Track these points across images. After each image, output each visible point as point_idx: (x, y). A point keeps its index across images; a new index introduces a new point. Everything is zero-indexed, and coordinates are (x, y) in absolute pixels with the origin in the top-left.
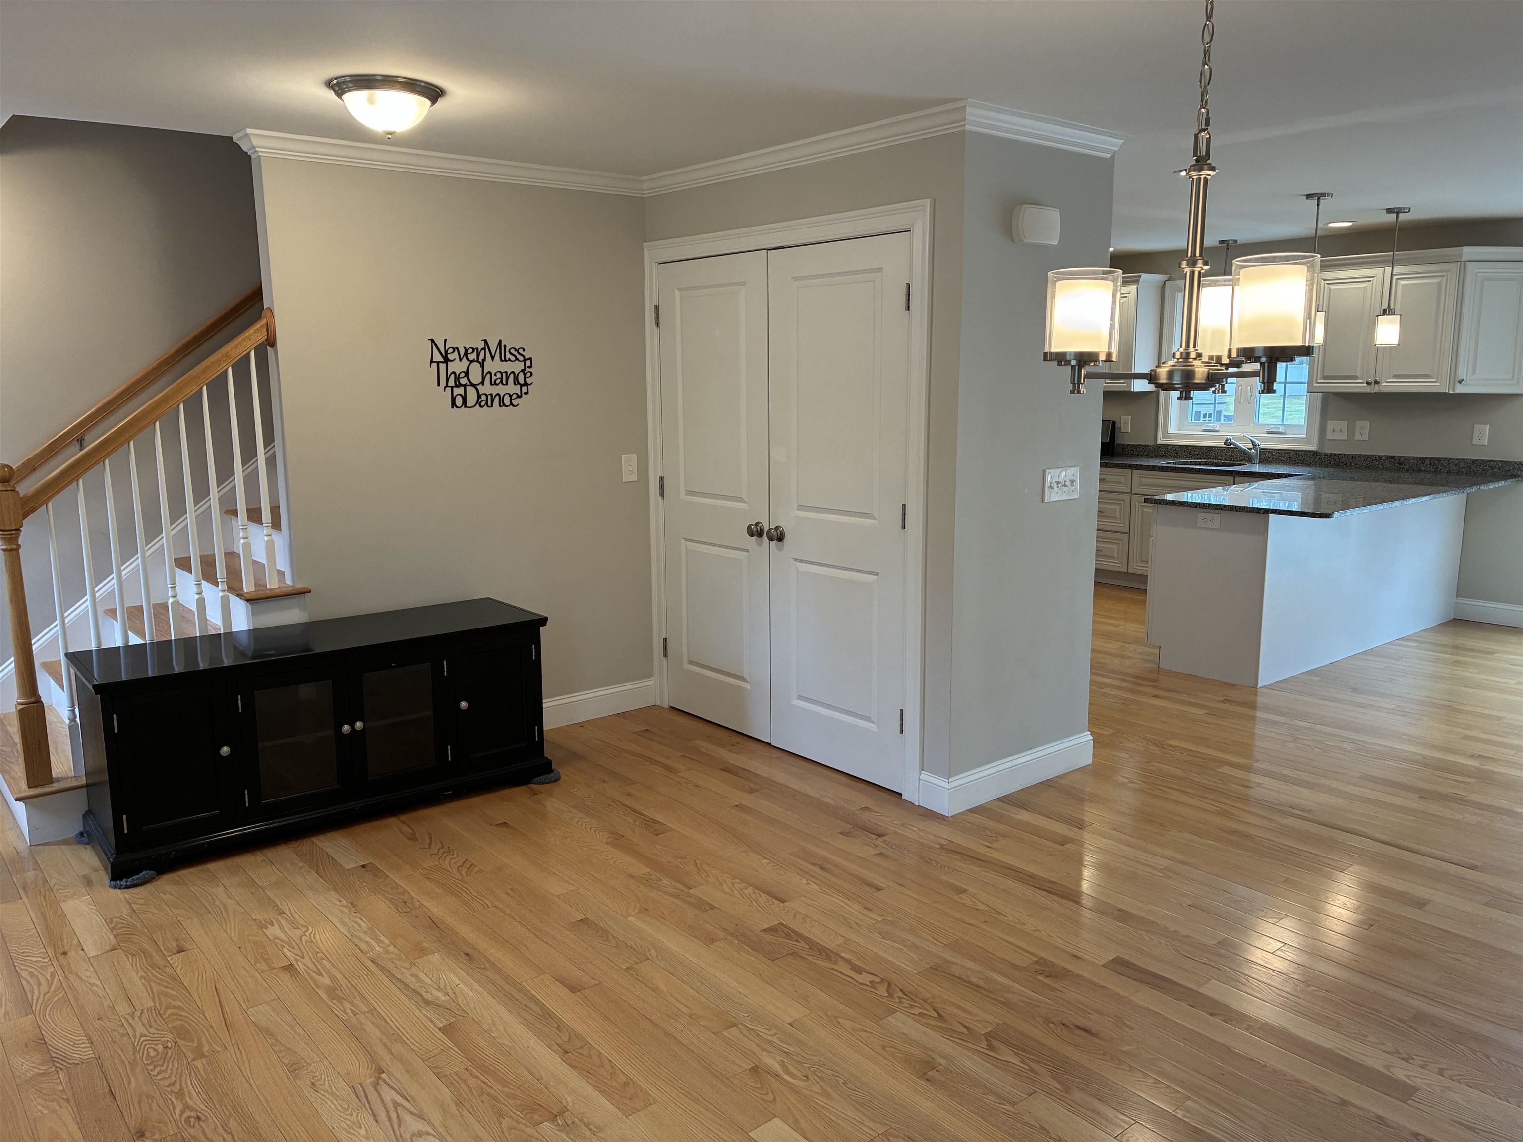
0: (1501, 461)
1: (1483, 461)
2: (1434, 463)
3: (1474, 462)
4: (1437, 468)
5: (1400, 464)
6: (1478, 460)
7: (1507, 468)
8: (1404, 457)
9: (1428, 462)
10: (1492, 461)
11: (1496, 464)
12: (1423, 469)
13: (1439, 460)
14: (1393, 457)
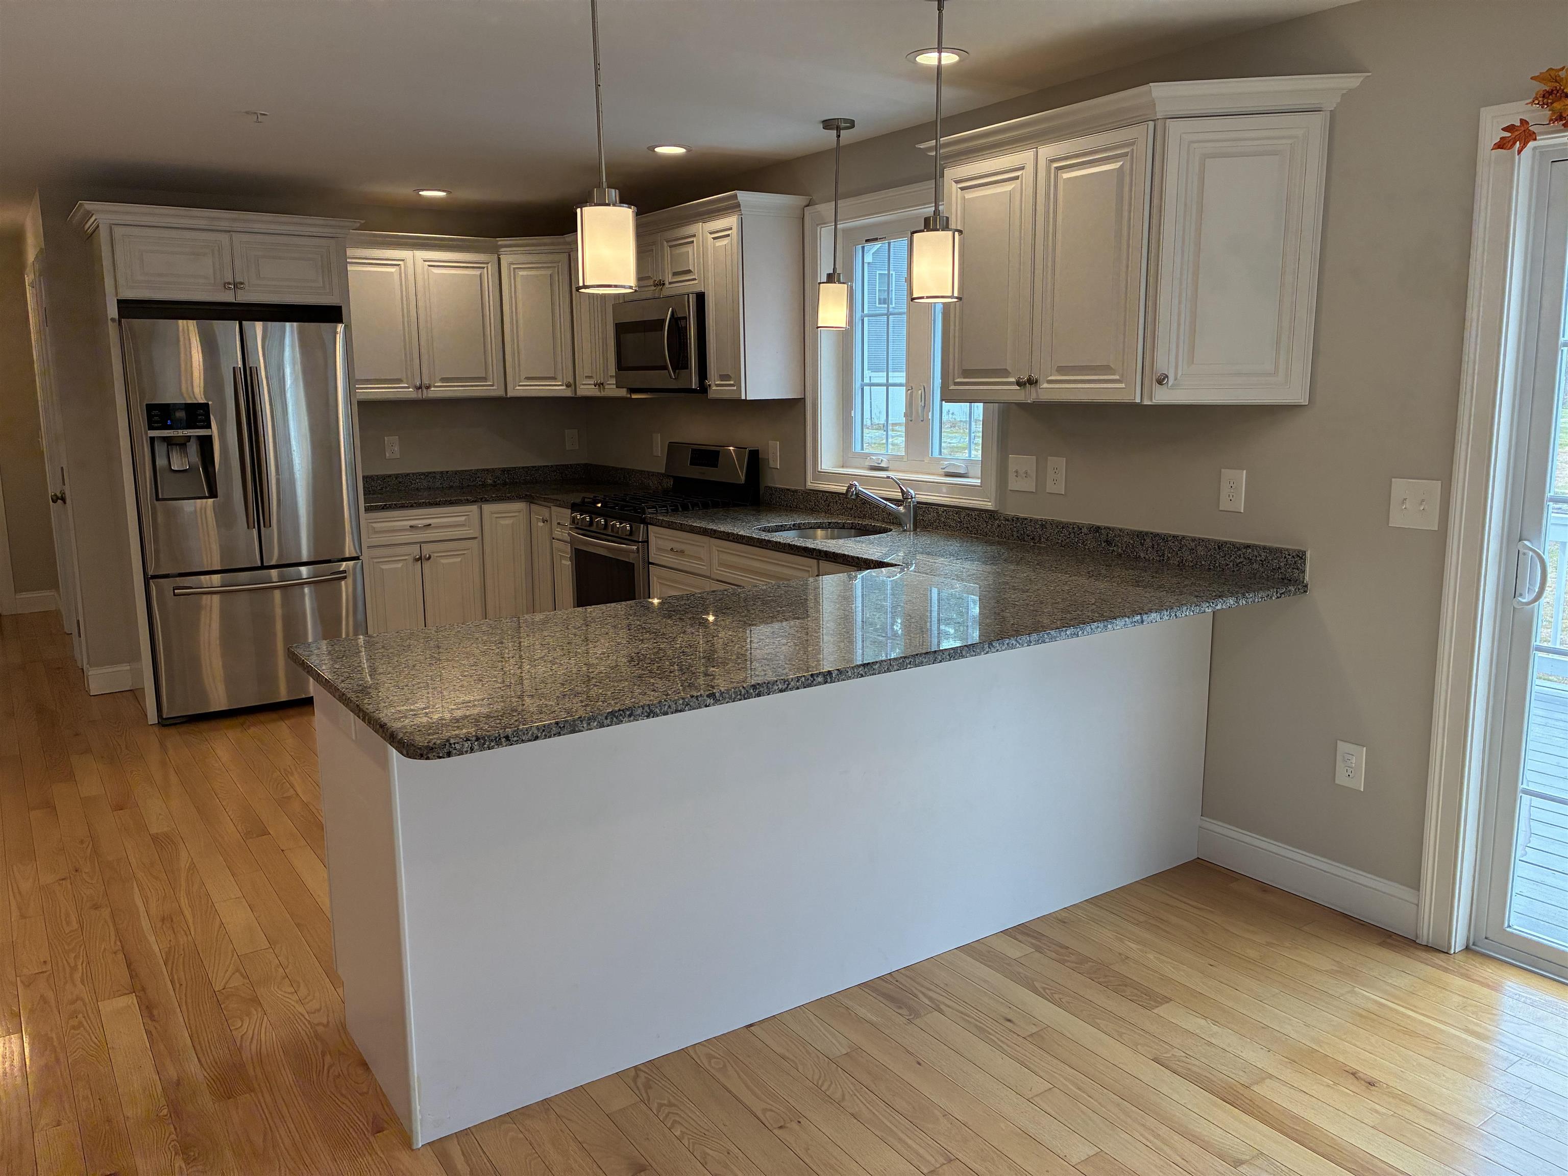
0: (1264, 548)
1: (1233, 544)
2: (1158, 545)
3: (1220, 545)
4: (1163, 555)
5: (1108, 543)
6: (1226, 543)
7: (1275, 563)
8: (1113, 529)
9: (1148, 542)
10: (1248, 546)
11: (1256, 553)
12: (1142, 555)
13: (1165, 538)
14: (1098, 529)
